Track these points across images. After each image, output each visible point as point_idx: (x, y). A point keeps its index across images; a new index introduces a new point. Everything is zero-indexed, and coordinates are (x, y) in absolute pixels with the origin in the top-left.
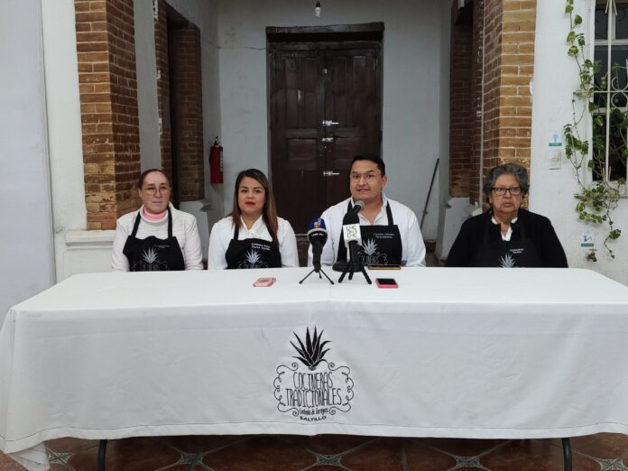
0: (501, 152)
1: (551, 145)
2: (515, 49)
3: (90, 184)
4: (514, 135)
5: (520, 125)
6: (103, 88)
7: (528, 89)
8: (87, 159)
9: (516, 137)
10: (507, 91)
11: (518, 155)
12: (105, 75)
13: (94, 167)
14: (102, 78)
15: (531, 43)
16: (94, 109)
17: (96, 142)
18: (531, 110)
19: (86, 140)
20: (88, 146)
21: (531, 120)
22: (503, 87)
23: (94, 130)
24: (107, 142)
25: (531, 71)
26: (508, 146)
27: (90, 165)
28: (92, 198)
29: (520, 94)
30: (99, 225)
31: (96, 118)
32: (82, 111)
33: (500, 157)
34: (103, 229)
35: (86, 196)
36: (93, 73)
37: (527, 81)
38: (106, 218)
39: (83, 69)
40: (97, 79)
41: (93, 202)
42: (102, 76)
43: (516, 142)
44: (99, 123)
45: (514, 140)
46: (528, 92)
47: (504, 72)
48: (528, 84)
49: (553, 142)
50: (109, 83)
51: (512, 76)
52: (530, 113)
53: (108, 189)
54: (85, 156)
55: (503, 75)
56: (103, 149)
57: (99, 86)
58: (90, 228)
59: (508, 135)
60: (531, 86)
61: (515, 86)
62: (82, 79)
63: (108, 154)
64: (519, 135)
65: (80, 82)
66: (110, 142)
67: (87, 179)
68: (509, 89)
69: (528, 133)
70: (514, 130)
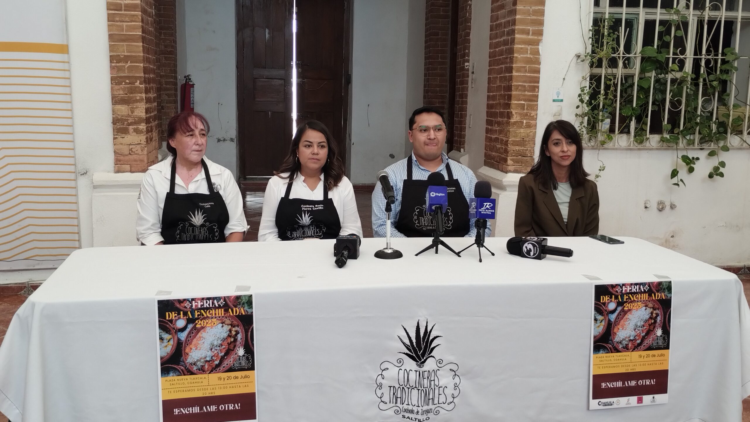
0: (513, 106)
1: (554, 101)
2: (528, 13)
3: (119, 126)
4: (525, 91)
5: (530, 82)
6: (134, 28)
7: (538, 49)
8: (116, 100)
9: (526, 93)
10: (521, 51)
11: (527, 109)
12: (136, 15)
13: (123, 109)
14: (132, 18)
15: (542, 8)
16: (123, 50)
17: (126, 84)
18: (540, 68)
19: (115, 81)
20: (117, 87)
21: (539, 78)
22: (516, 46)
23: (124, 71)
24: (137, 84)
25: (540, 33)
26: (519, 100)
27: (119, 107)
28: (120, 140)
29: (530, 54)
30: (128, 167)
31: (126, 59)
32: (111, 51)
33: (512, 110)
34: (131, 172)
35: (114, 138)
36: (123, 12)
37: (537, 43)
38: (135, 161)
39: (112, 8)
40: (127, 19)
41: (122, 144)
42: (133, 16)
43: (526, 97)
44: (129, 64)
45: (524, 95)
46: (537, 53)
47: (518, 33)
48: (538, 45)
49: (556, 98)
50: (141, 24)
51: (524, 36)
52: (538, 71)
53: (137, 131)
54: (113, 97)
55: (517, 36)
56: (133, 90)
57: (130, 26)
58: (118, 171)
59: (520, 90)
60: (540, 47)
61: (527, 46)
62: (111, 18)
63: (138, 96)
64: (529, 91)
65: (109, 21)
66: (140, 84)
67: (115, 121)
68: (522, 48)
69: (537, 90)
70: (525, 86)
